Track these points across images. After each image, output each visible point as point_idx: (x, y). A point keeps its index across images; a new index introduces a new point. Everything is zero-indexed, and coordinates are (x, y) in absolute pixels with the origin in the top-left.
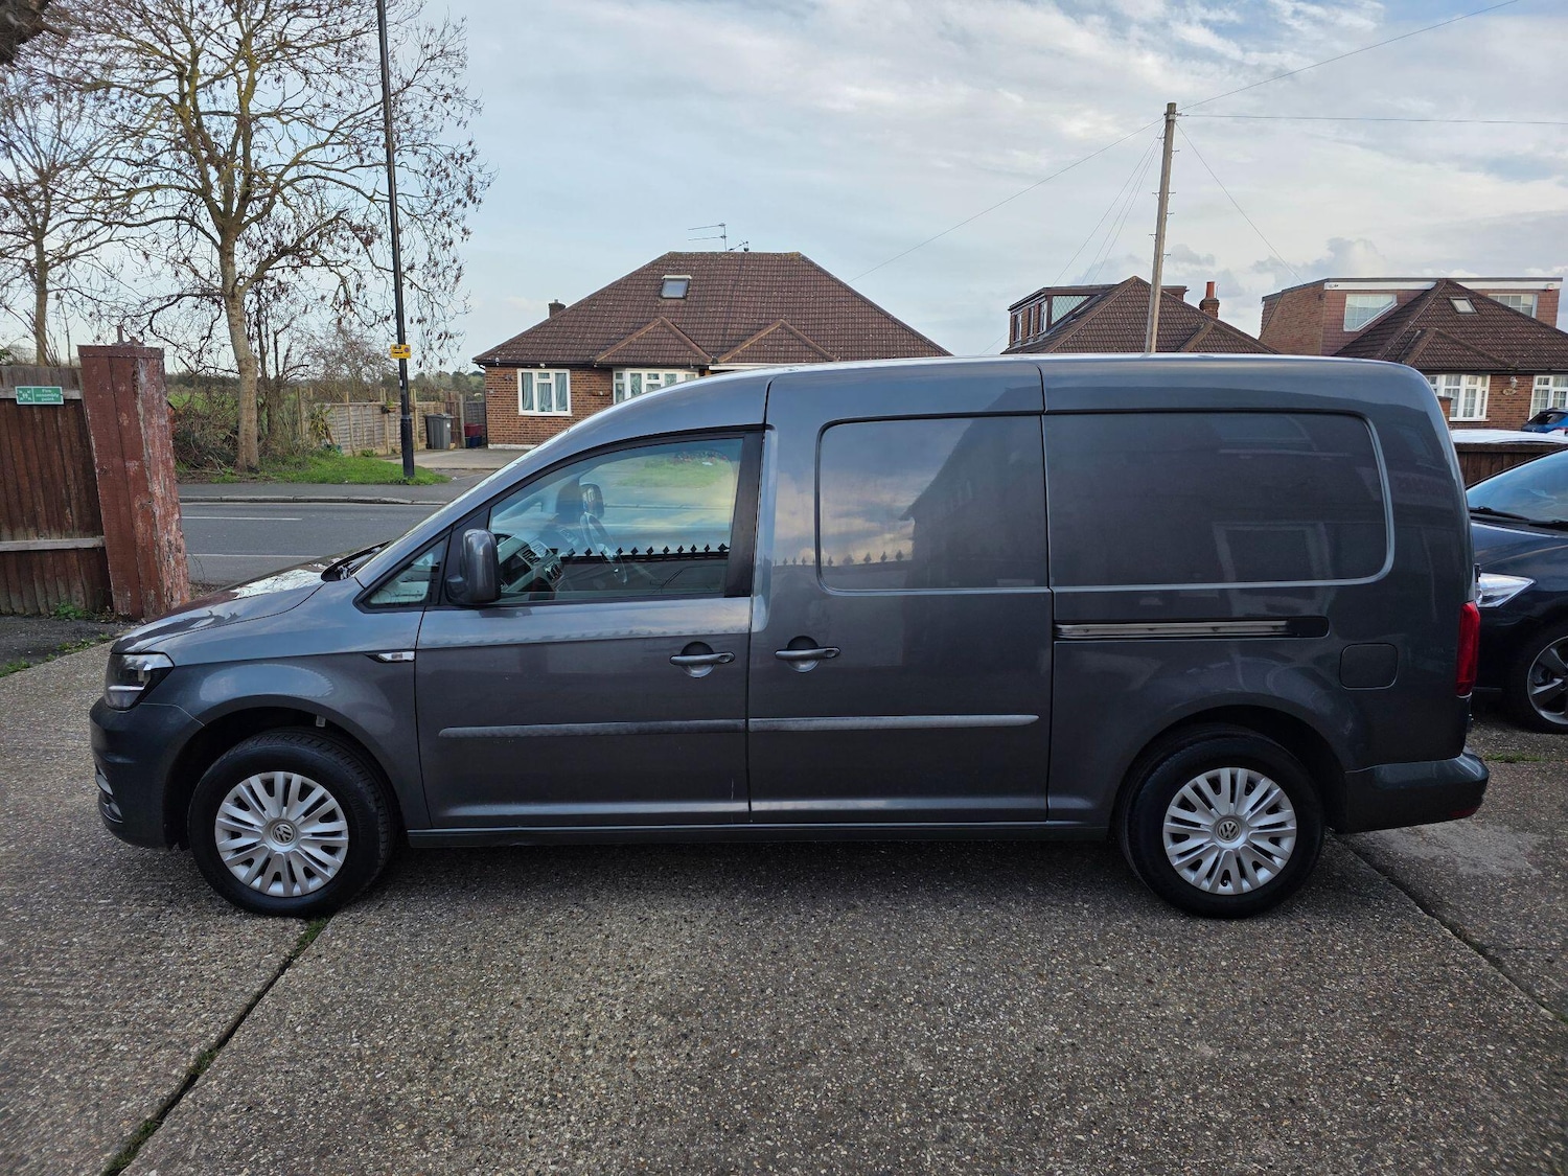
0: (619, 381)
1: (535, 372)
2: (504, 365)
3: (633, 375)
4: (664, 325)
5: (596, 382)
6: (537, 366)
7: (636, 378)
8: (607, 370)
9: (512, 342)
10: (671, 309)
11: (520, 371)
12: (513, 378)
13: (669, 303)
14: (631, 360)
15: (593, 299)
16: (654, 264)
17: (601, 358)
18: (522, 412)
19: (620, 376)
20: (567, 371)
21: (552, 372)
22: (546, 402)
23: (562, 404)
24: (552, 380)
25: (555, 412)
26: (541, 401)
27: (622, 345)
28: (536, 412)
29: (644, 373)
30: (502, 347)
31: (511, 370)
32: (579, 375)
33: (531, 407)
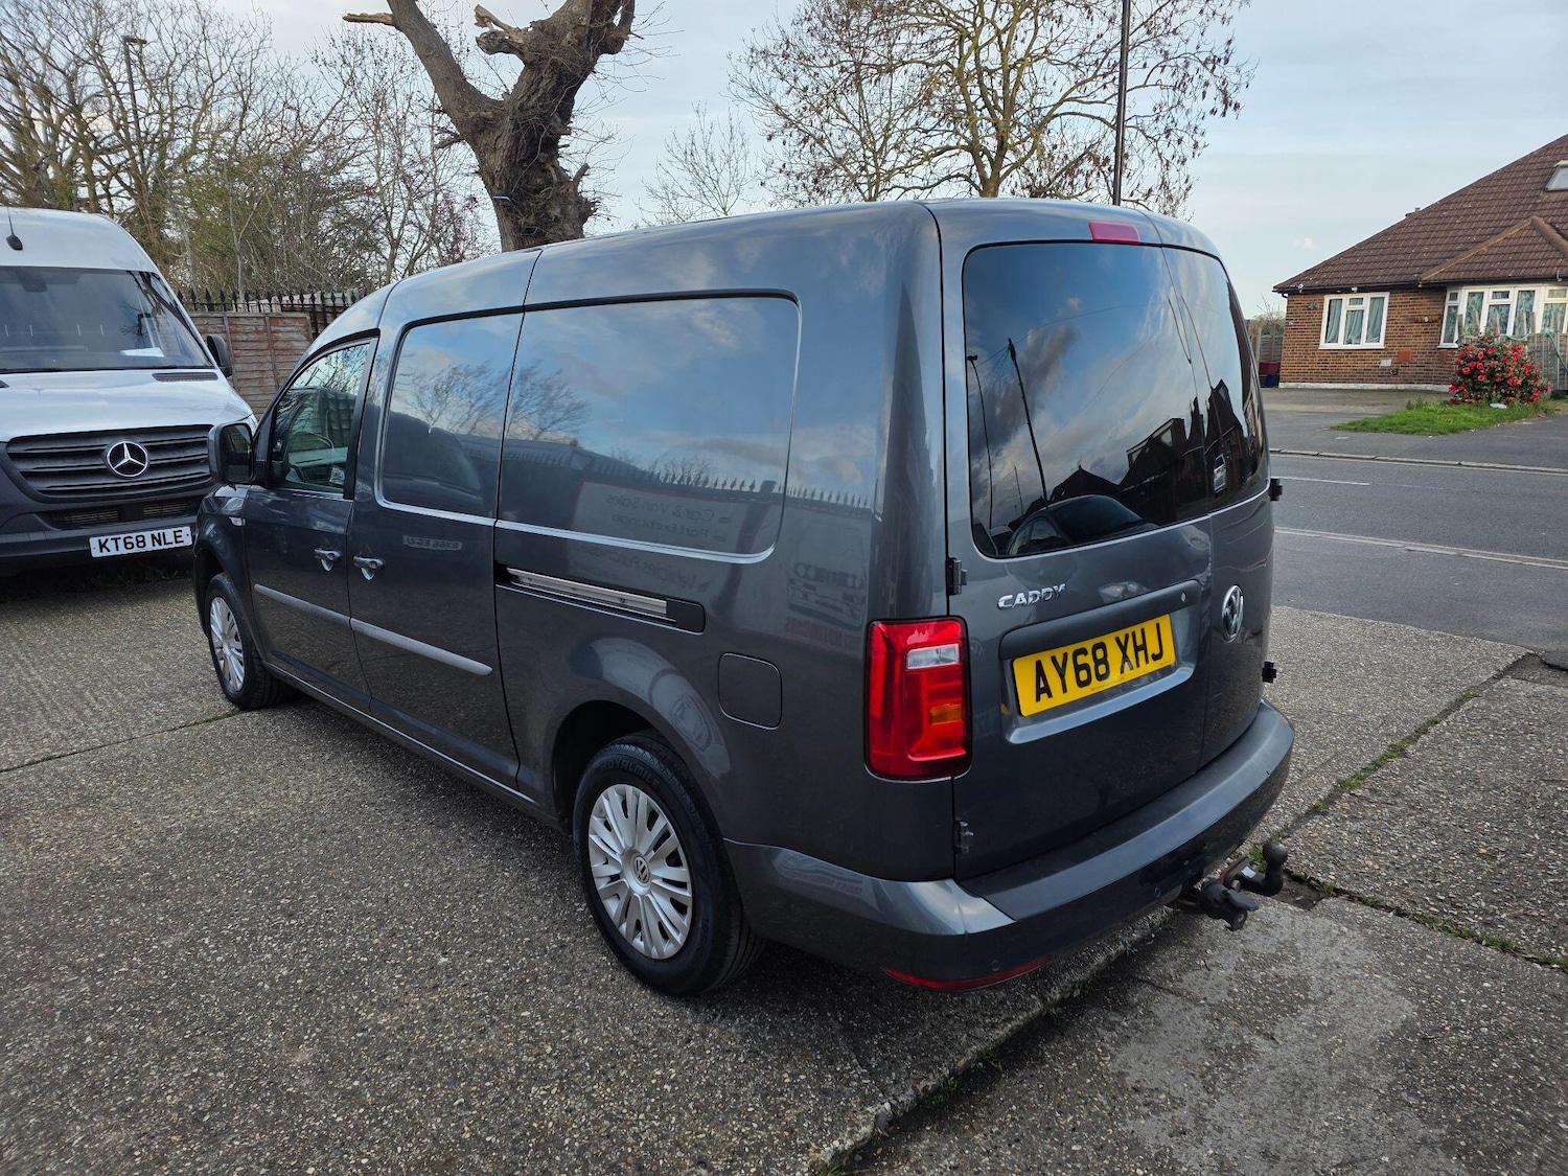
0: (1453, 303)
1: (1346, 298)
2: (1308, 292)
3: (1472, 294)
4: (1534, 226)
5: (1423, 306)
6: (1348, 291)
7: (1476, 297)
8: (1439, 290)
9: (1326, 264)
10: (1555, 205)
11: (1327, 298)
12: (1318, 306)
13: (1554, 197)
14: (1472, 275)
15: (1446, 201)
16: (1548, 148)
17: (1431, 275)
18: (1323, 345)
19: (1454, 297)
20: (1386, 295)
21: (1367, 297)
22: (1353, 333)
23: (1374, 334)
24: (1366, 305)
25: (1364, 344)
26: (1349, 332)
27: (1463, 257)
28: (1340, 345)
29: (1488, 291)
30: (1309, 272)
31: (1317, 297)
32: (1400, 298)
33: (1335, 340)
